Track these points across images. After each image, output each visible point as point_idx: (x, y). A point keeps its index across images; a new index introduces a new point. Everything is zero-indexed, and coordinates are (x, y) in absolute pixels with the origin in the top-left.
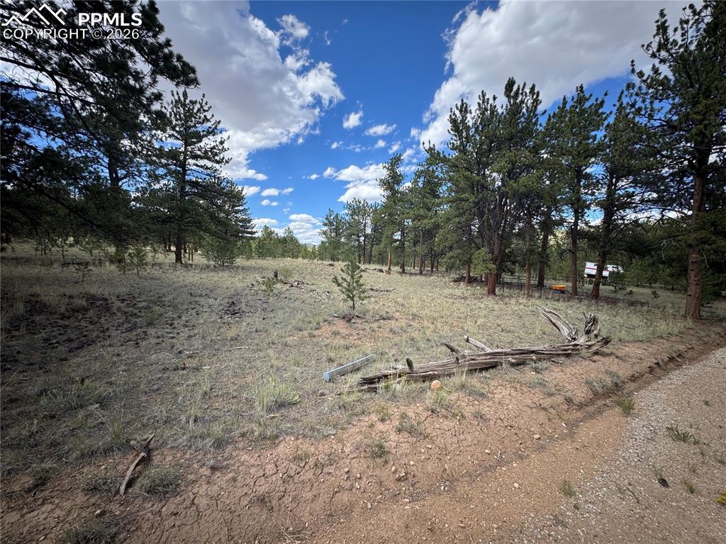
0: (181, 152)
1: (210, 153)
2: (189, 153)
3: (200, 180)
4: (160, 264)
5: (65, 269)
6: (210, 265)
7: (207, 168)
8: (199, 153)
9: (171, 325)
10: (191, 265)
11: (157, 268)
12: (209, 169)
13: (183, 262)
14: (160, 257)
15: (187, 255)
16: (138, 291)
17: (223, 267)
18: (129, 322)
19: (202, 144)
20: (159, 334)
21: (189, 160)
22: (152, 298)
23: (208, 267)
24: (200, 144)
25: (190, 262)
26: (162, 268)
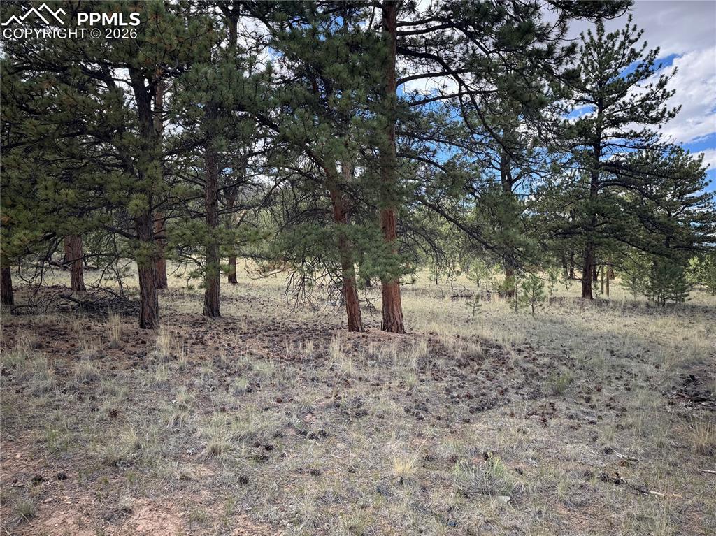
0: (592, 122)
1: (640, 109)
2: (605, 119)
3: (622, 159)
4: (561, 299)
5: (455, 302)
6: (639, 303)
7: (636, 136)
8: (621, 114)
9: (588, 400)
10: (607, 302)
11: (557, 305)
12: (638, 136)
13: (594, 297)
14: (560, 289)
15: (599, 285)
16: (535, 339)
17: (663, 308)
18: (530, 384)
19: (627, 98)
20: (573, 411)
21: (604, 131)
22: (556, 352)
23: (635, 305)
24: (622, 99)
25: (604, 296)
26: (562, 305)
